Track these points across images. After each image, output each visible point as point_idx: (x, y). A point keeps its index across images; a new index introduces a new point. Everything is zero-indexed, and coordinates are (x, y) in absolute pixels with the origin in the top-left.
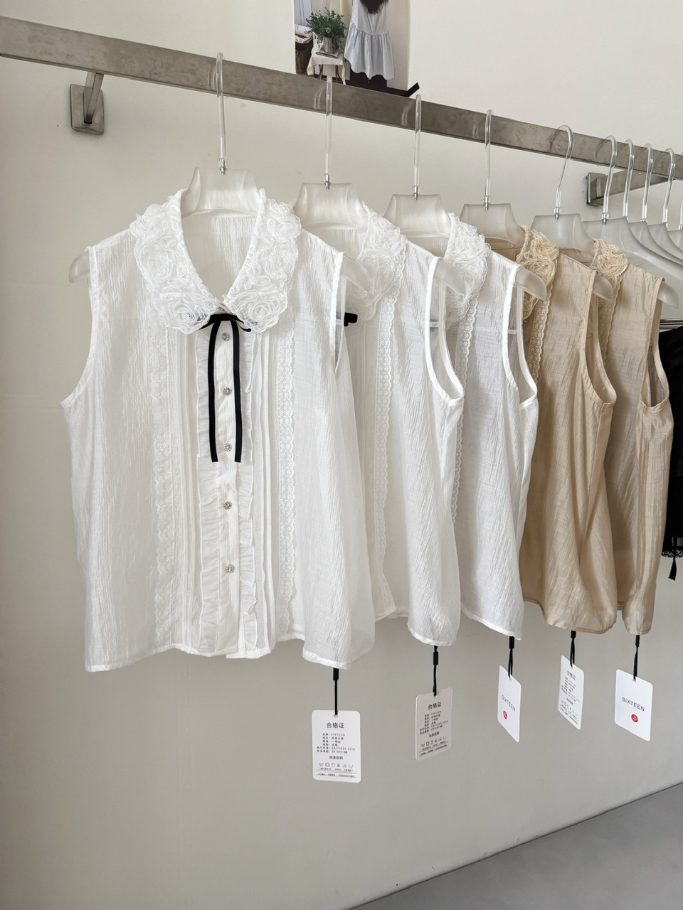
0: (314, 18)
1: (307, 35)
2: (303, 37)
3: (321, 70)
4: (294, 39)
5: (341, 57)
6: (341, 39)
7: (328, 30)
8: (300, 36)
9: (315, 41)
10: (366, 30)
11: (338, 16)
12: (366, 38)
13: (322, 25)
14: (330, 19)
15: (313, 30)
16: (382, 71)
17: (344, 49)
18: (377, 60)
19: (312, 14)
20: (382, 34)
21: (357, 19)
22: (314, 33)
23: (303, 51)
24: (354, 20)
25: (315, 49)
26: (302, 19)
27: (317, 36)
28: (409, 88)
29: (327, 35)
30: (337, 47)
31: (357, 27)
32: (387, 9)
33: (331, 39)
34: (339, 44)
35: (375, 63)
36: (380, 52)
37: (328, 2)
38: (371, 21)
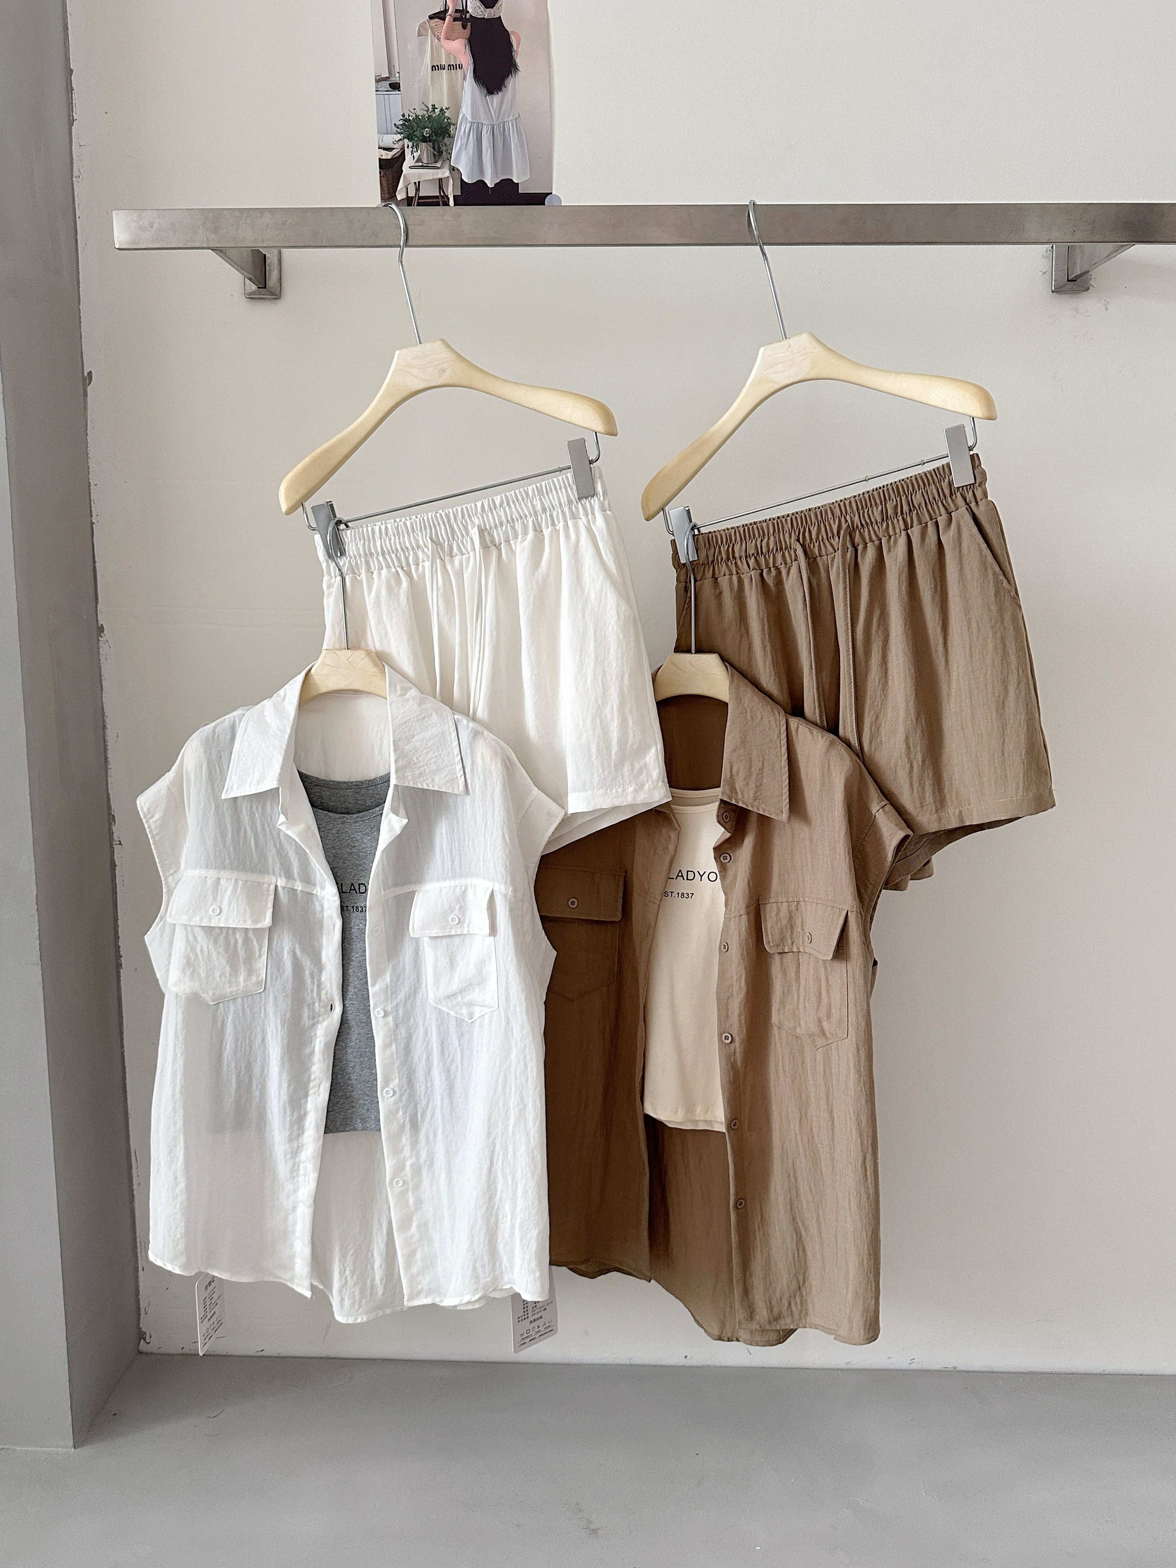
0: (406, 120)
1: (396, 146)
2: (389, 149)
3: (418, 190)
4: (376, 155)
7: (426, 132)
9: (408, 152)
10: (483, 119)
12: (485, 130)
13: (419, 126)
14: (429, 117)
15: (404, 138)
16: (511, 172)
17: (450, 154)
20: (511, 118)
21: (470, 110)
22: (406, 140)
23: (391, 169)
24: (466, 110)
25: (409, 161)
26: (389, 125)
27: (410, 144)
29: (425, 140)
31: (469, 119)
33: (431, 144)
35: (499, 162)
36: (506, 147)
37: (425, 94)
38: (493, 106)
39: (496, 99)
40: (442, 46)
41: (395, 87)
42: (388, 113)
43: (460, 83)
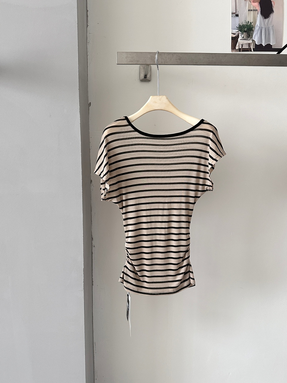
0: (240, 26)
1: (237, 33)
2: (234, 34)
3: (242, 46)
4: (231, 36)
5: (251, 39)
6: (251, 32)
7: (246, 29)
8: (233, 34)
9: (240, 35)
10: (263, 26)
11: (251, 23)
12: (263, 29)
13: (243, 28)
14: (247, 25)
15: (239, 31)
16: (270, 43)
17: (252, 36)
18: (268, 37)
19: (239, 24)
20: (271, 26)
21: (259, 23)
23: (235, 40)
25: (240, 38)
26: (235, 27)
27: (241, 33)
28: (283, 47)
29: (245, 31)
30: (249, 36)
32: (273, 16)
33: (247, 33)
34: (251, 34)
35: (267, 39)
36: (269, 34)
37: (246, 18)
38: (266, 22)
39: (267, 20)
40: (251, 4)
41: (237, 15)
42: (235, 23)
43: (256, 15)
